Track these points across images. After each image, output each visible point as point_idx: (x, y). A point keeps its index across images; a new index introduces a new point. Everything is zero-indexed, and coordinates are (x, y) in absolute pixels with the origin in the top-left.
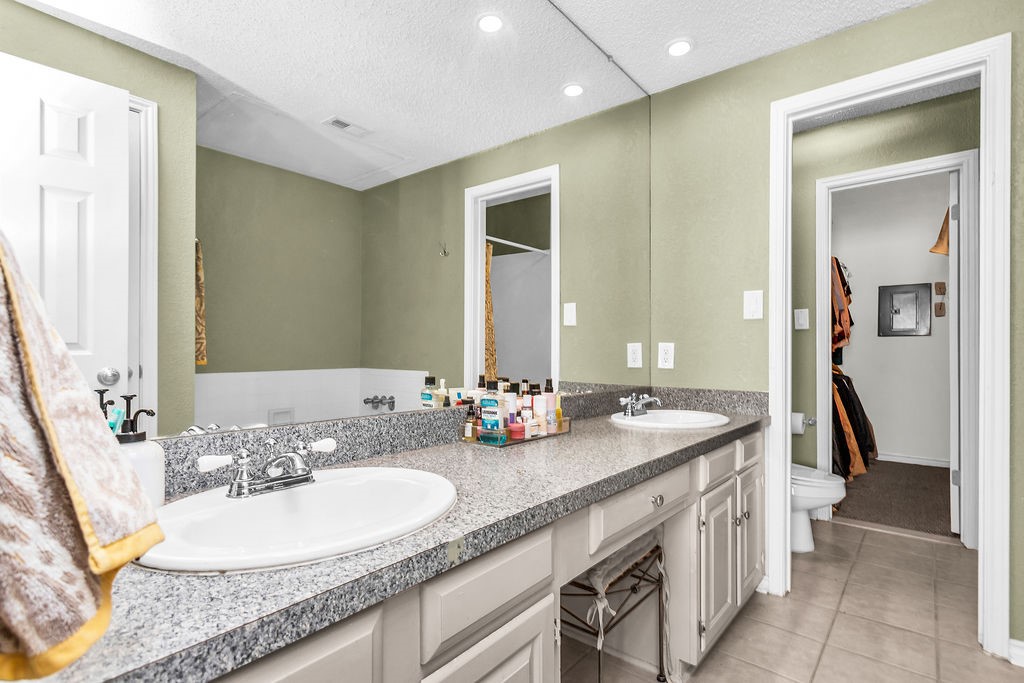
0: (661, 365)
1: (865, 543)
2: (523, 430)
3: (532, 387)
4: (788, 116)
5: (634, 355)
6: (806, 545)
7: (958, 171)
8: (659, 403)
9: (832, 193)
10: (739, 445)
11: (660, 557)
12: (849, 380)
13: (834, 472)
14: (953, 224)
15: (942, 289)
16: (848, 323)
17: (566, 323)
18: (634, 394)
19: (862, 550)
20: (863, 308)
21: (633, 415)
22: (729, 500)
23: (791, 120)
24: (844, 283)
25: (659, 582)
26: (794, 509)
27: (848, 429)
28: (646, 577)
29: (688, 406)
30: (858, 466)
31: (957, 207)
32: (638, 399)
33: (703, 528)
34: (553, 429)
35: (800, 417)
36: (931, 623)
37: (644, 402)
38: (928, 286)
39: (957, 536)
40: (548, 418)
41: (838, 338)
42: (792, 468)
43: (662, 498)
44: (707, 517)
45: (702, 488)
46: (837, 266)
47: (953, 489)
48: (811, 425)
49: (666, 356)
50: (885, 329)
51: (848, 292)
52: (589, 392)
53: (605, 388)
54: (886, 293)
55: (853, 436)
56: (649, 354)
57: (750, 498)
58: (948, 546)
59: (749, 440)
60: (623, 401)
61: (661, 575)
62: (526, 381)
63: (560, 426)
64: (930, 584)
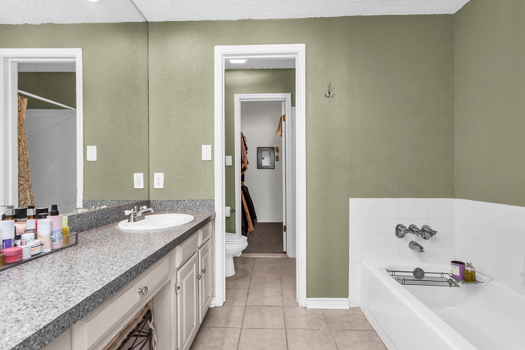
0: (156, 186)
1: (255, 264)
2: (20, 252)
3: (38, 211)
4: (223, 55)
5: (138, 181)
6: (232, 273)
7: (285, 101)
8: (153, 211)
9: (241, 102)
10: (200, 233)
11: (150, 319)
12: (247, 188)
13: (242, 234)
14: (283, 122)
15: (278, 151)
16: (247, 163)
17: (89, 159)
18: (136, 207)
19: (254, 269)
20: (252, 156)
21: (134, 221)
22: (195, 266)
23: (224, 58)
24: (245, 145)
25: (150, 334)
26: (227, 256)
27: (247, 211)
28: (141, 334)
29: (172, 210)
30: (251, 228)
31: (284, 116)
32: (138, 210)
33: (178, 291)
34: (58, 245)
35: (229, 208)
36: (281, 298)
37: (143, 211)
38: (273, 148)
39: (285, 253)
40: (53, 237)
41: (243, 169)
42: (226, 234)
43: (146, 288)
44: (181, 282)
45: (177, 266)
46: (243, 137)
47: (284, 233)
48: (233, 211)
49: (159, 180)
50: (259, 166)
51: (246, 149)
52: (104, 207)
53: (118, 202)
54: (260, 150)
55: (249, 215)
56: (148, 180)
57: (206, 261)
58: (283, 258)
59: (205, 228)
60: (127, 213)
61: (151, 330)
62: (33, 207)
63: (67, 240)
64: (278, 279)
